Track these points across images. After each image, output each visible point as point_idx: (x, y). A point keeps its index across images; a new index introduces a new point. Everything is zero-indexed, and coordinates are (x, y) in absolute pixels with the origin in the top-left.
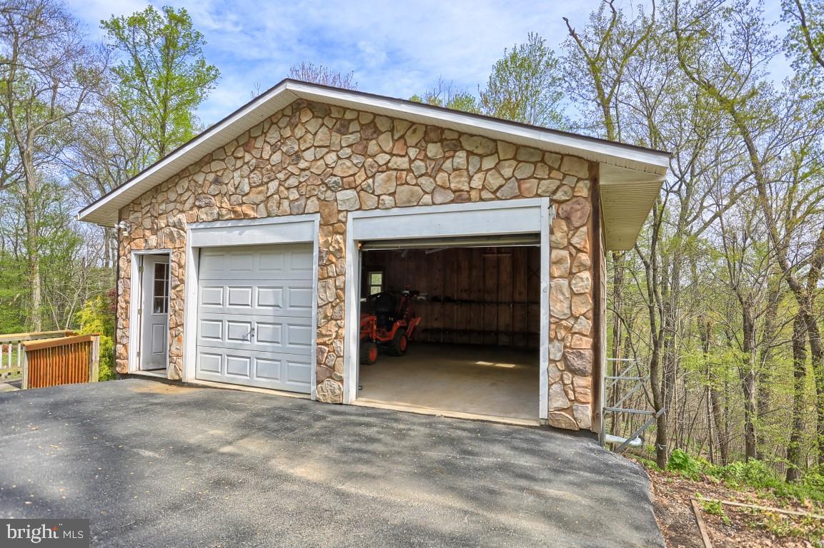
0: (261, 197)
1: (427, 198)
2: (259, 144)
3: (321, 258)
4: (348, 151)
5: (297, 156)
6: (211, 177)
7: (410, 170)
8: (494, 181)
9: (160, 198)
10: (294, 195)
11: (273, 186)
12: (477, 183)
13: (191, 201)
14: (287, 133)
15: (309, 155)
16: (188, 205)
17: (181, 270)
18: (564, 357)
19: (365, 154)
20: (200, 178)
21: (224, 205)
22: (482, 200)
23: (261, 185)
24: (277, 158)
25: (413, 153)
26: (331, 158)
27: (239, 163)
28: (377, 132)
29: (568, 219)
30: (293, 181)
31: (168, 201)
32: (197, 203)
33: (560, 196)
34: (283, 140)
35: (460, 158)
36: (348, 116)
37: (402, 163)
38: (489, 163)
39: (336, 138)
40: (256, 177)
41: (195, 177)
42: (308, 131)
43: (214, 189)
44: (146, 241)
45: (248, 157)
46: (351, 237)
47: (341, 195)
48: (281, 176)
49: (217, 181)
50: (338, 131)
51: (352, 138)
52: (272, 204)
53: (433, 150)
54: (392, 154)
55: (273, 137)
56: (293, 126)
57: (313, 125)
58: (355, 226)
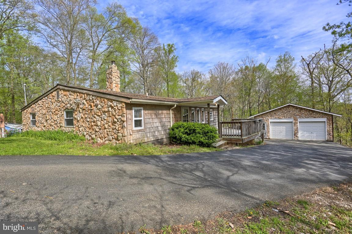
0: (283, 116)
1: (310, 117)
2: (282, 109)
3: (294, 124)
5: (289, 112)
7: (307, 114)
8: (320, 116)
10: (289, 116)
11: (285, 115)
12: (317, 116)
13: (270, 116)
15: (291, 111)
17: (269, 125)
18: (329, 134)
19: (300, 112)
20: (272, 113)
21: (276, 117)
22: (318, 118)
24: (286, 111)
25: (308, 112)
26: (295, 112)
28: (302, 110)
29: (329, 120)
30: (289, 114)
31: (265, 116)
33: (328, 118)
35: (315, 113)
36: (297, 108)
37: (306, 113)
38: (318, 114)
39: (296, 110)
40: (282, 114)
45: (280, 111)
47: (297, 116)
48: (287, 114)
49: (275, 114)
51: (298, 110)
52: (285, 117)
53: (310, 112)
55: (285, 109)
56: (288, 108)
57: (292, 108)
58: (299, 120)
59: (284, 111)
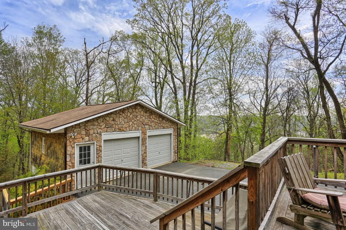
0: (127, 126)
1: (160, 128)
2: (126, 111)
3: (142, 140)
4: (147, 117)
5: (136, 117)
6: (112, 119)
7: (157, 122)
8: (168, 126)
9: (89, 124)
10: (136, 126)
11: (131, 123)
13: (104, 125)
14: (134, 110)
15: (139, 117)
16: (103, 127)
17: (100, 148)
18: (175, 151)
19: (150, 118)
20: (108, 119)
21: (116, 127)
22: (166, 128)
23: (128, 122)
24: (131, 116)
25: (158, 119)
26: (144, 118)
27: (121, 116)
28: (152, 114)
29: (175, 131)
30: (135, 122)
31: (94, 125)
32: (107, 126)
33: (174, 128)
34: (133, 112)
35: (164, 121)
36: (147, 110)
37: (156, 121)
38: (167, 122)
39: (145, 114)
40: (126, 120)
41: (106, 118)
42: (139, 111)
43: (113, 122)
44: (83, 139)
45: (123, 115)
46: (148, 135)
47: (146, 126)
48: (133, 121)
49: (113, 120)
50: (145, 112)
51: (148, 114)
52: (130, 128)
53: (161, 119)
54: (154, 119)
55: (130, 110)
56: (135, 109)
57: (140, 110)
58: (149, 133)
59: (129, 114)
